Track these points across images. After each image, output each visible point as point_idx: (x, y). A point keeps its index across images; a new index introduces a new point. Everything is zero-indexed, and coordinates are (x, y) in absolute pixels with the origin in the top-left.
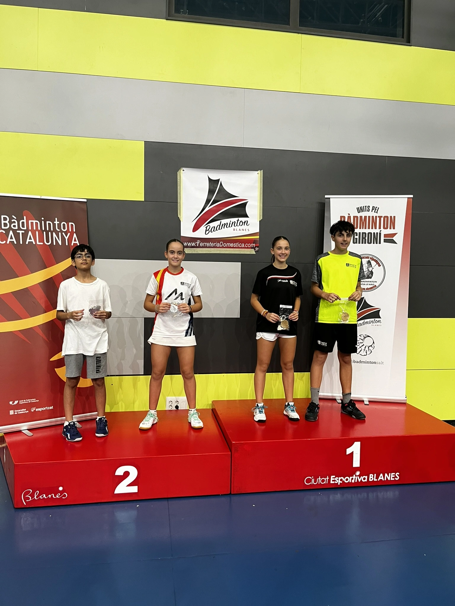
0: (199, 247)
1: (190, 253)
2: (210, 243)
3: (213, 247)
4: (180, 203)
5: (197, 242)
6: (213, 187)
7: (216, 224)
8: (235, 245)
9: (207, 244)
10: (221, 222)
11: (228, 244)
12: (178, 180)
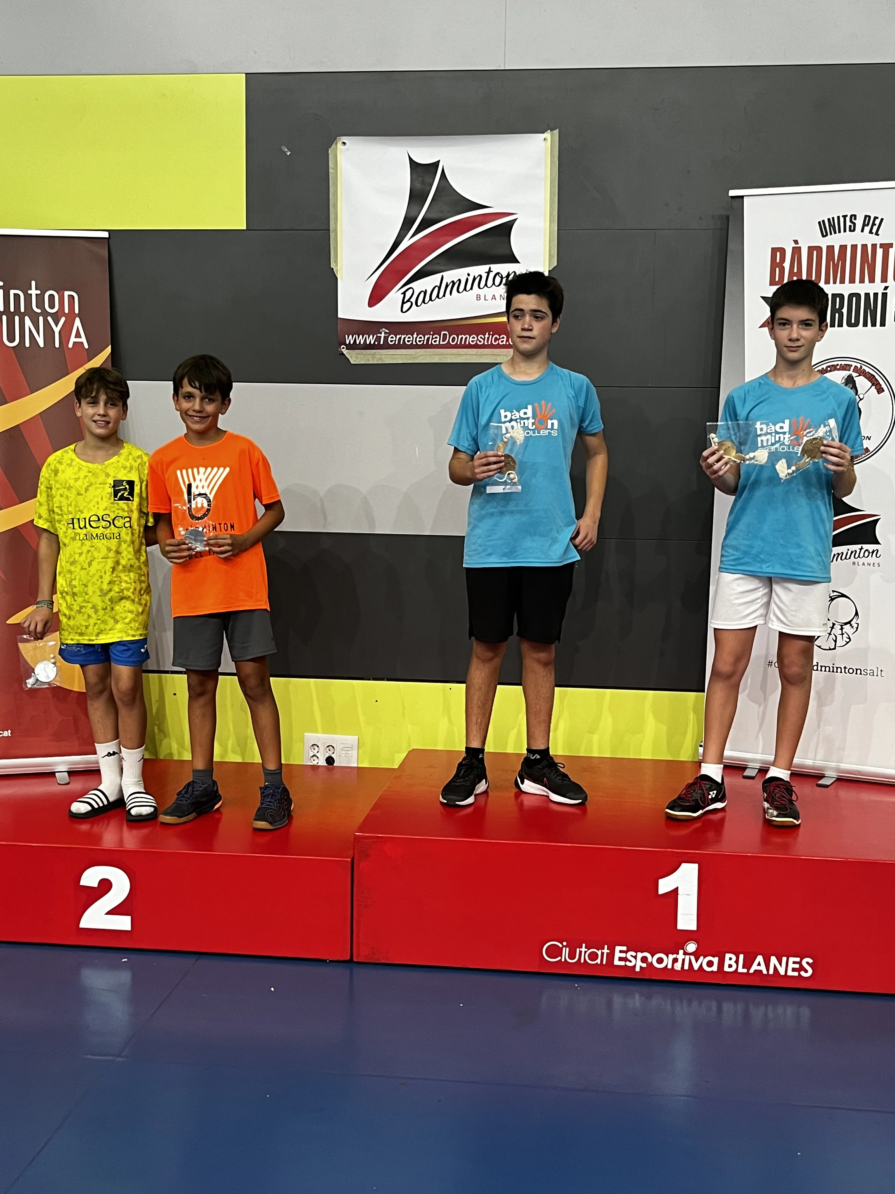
0: (386, 346)
1: (362, 362)
2: (415, 336)
3: (422, 347)
4: (336, 230)
5: (381, 333)
6: (423, 183)
7: (428, 283)
8: (481, 339)
9: (406, 339)
10: (442, 276)
11: (462, 338)
12: (331, 170)
